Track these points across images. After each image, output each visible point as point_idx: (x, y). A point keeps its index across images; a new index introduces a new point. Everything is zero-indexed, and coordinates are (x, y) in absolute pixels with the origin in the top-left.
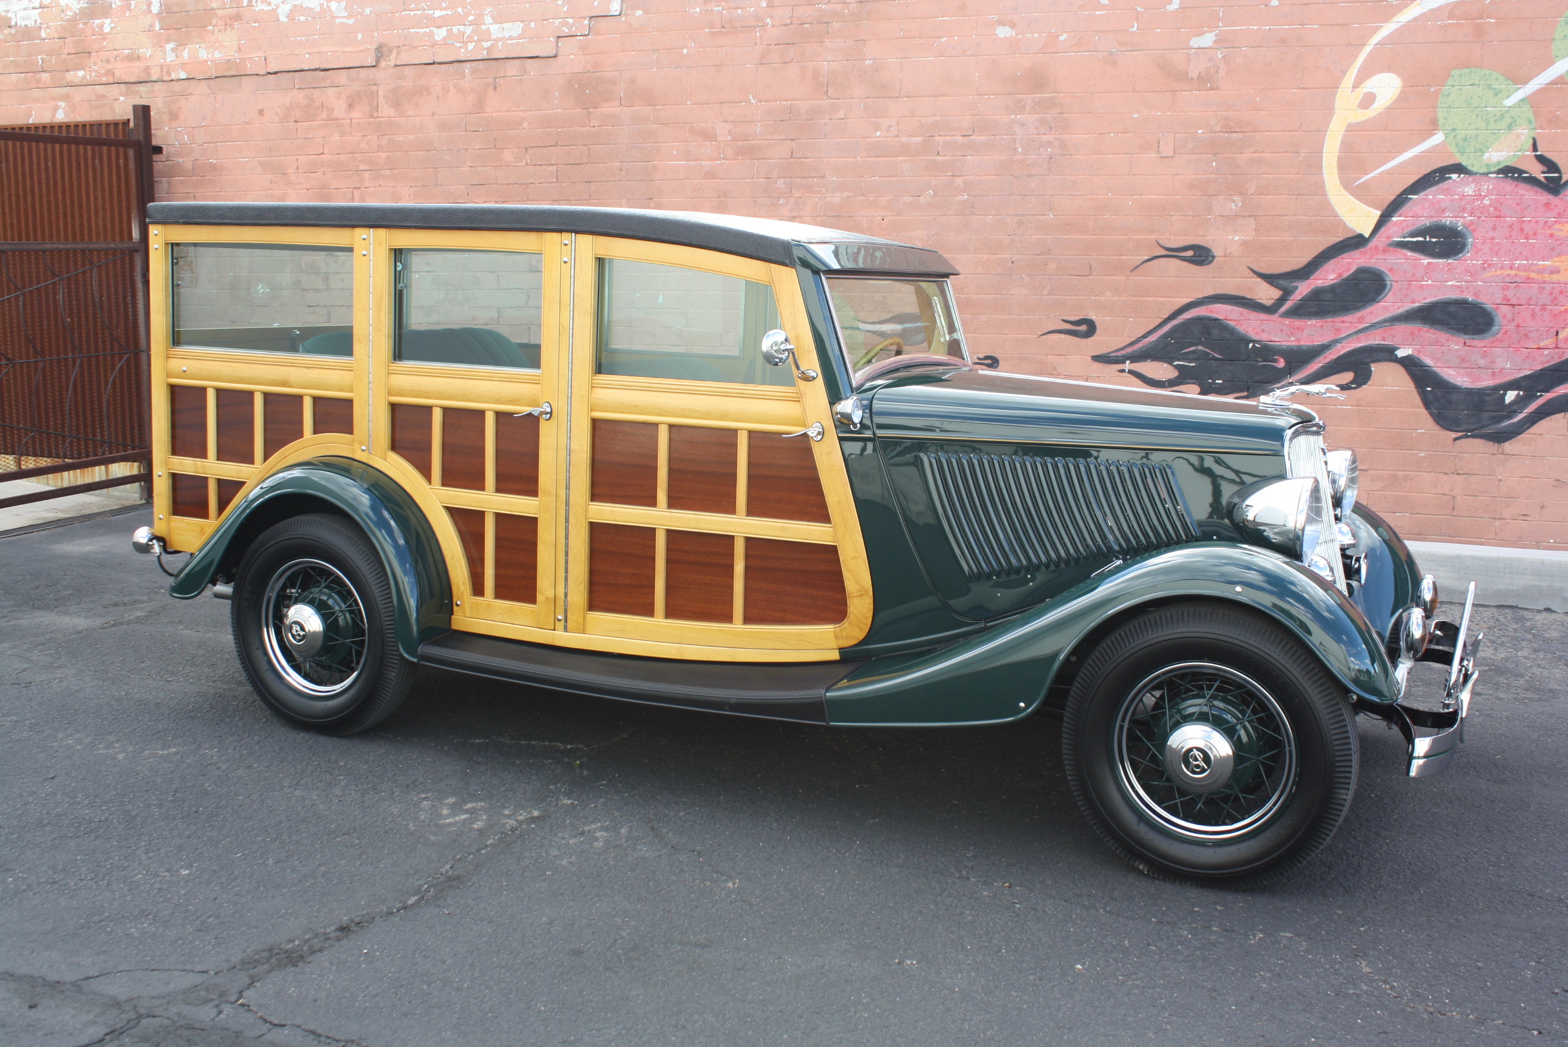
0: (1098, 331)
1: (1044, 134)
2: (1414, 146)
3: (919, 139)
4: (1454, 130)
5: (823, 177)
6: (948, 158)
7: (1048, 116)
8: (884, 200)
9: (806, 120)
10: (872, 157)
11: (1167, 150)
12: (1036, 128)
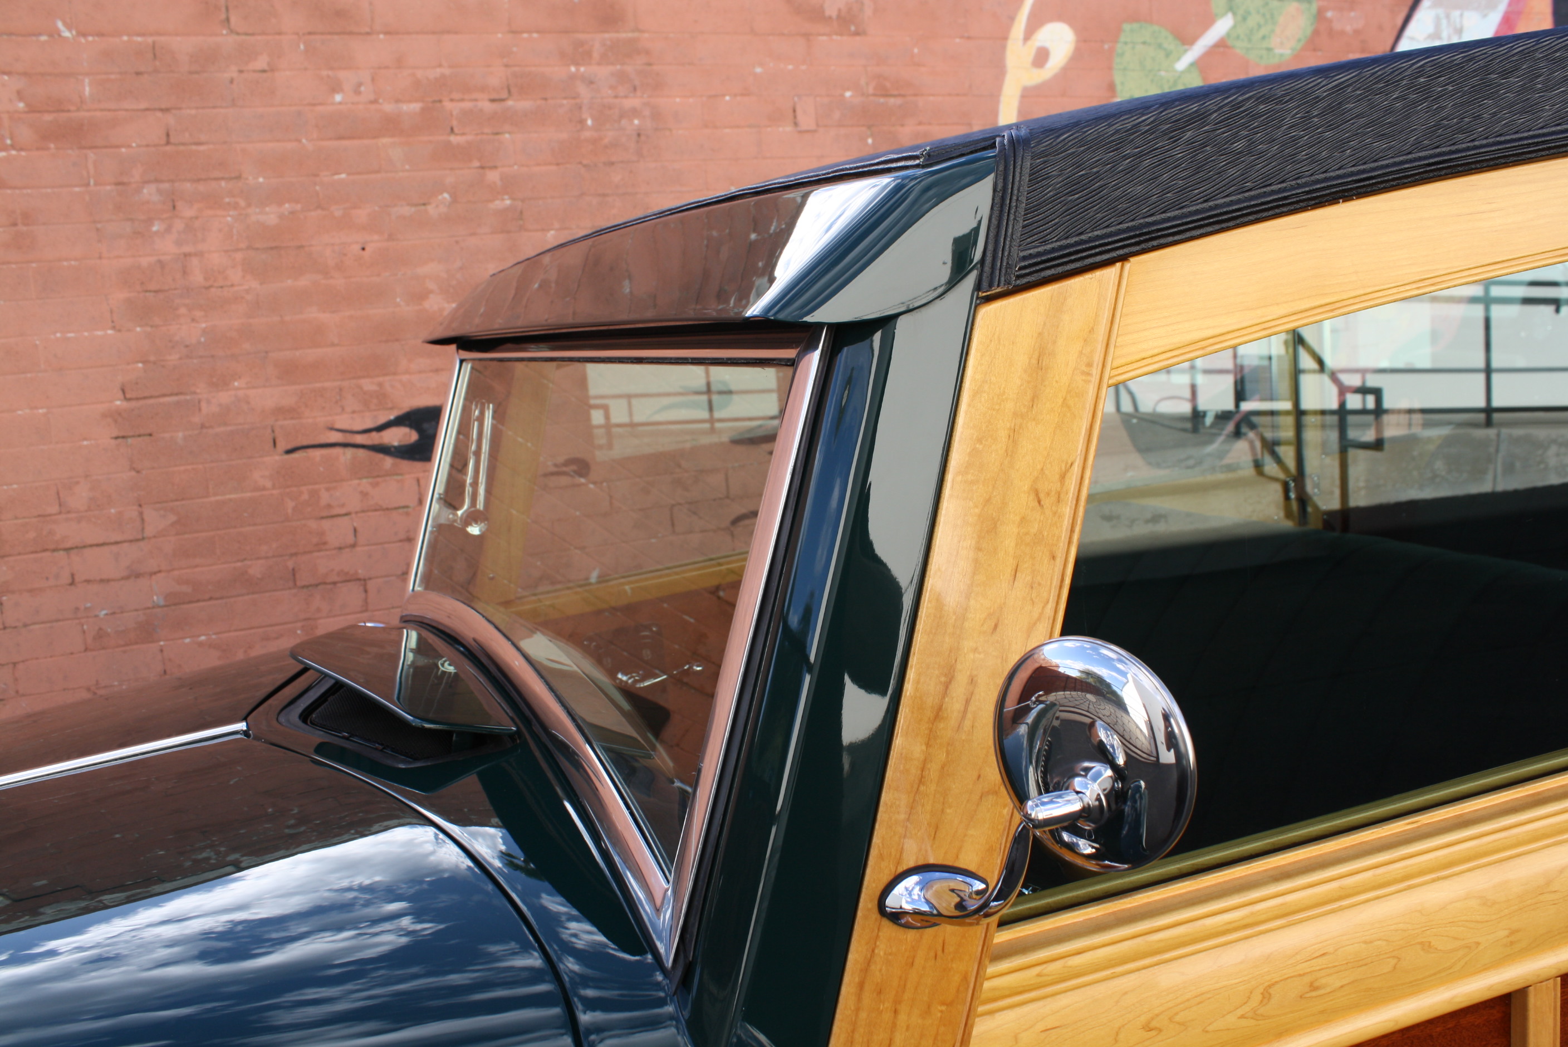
1: (626, 97)
3: (416, 107)
5: (238, 177)
6: (469, 138)
7: (629, 69)
8: (362, 215)
9: (191, 73)
10: (330, 139)
11: (806, 121)
12: (611, 87)
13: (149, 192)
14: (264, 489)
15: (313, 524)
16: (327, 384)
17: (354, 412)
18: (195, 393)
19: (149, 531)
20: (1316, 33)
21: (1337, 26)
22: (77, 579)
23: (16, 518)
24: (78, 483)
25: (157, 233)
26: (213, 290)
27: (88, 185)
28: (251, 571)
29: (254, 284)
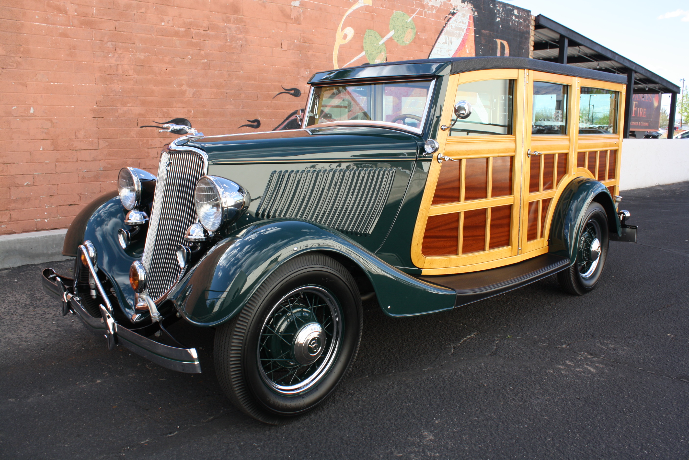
0: (261, 125)
1: (239, 34)
2: (358, 55)
3: (183, 29)
4: (367, 51)
5: (134, 43)
6: (197, 40)
7: (240, 26)
8: (167, 59)
9: (123, 10)
10: (160, 36)
11: (285, 47)
12: (235, 31)
13: (109, 44)
14: (134, 138)
15: (146, 150)
16: (154, 108)
17: (160, 117)
18: (117, 106)
19: (100, 147)
20: (415, 38)
21: (421, 37)
22: (78, 160)
23: (63, 139)
24: (81, 130)
25: (110, 56)
26: (124, 76)
27: (92, 40)
28: (128, 162)
29: (136, 76)
